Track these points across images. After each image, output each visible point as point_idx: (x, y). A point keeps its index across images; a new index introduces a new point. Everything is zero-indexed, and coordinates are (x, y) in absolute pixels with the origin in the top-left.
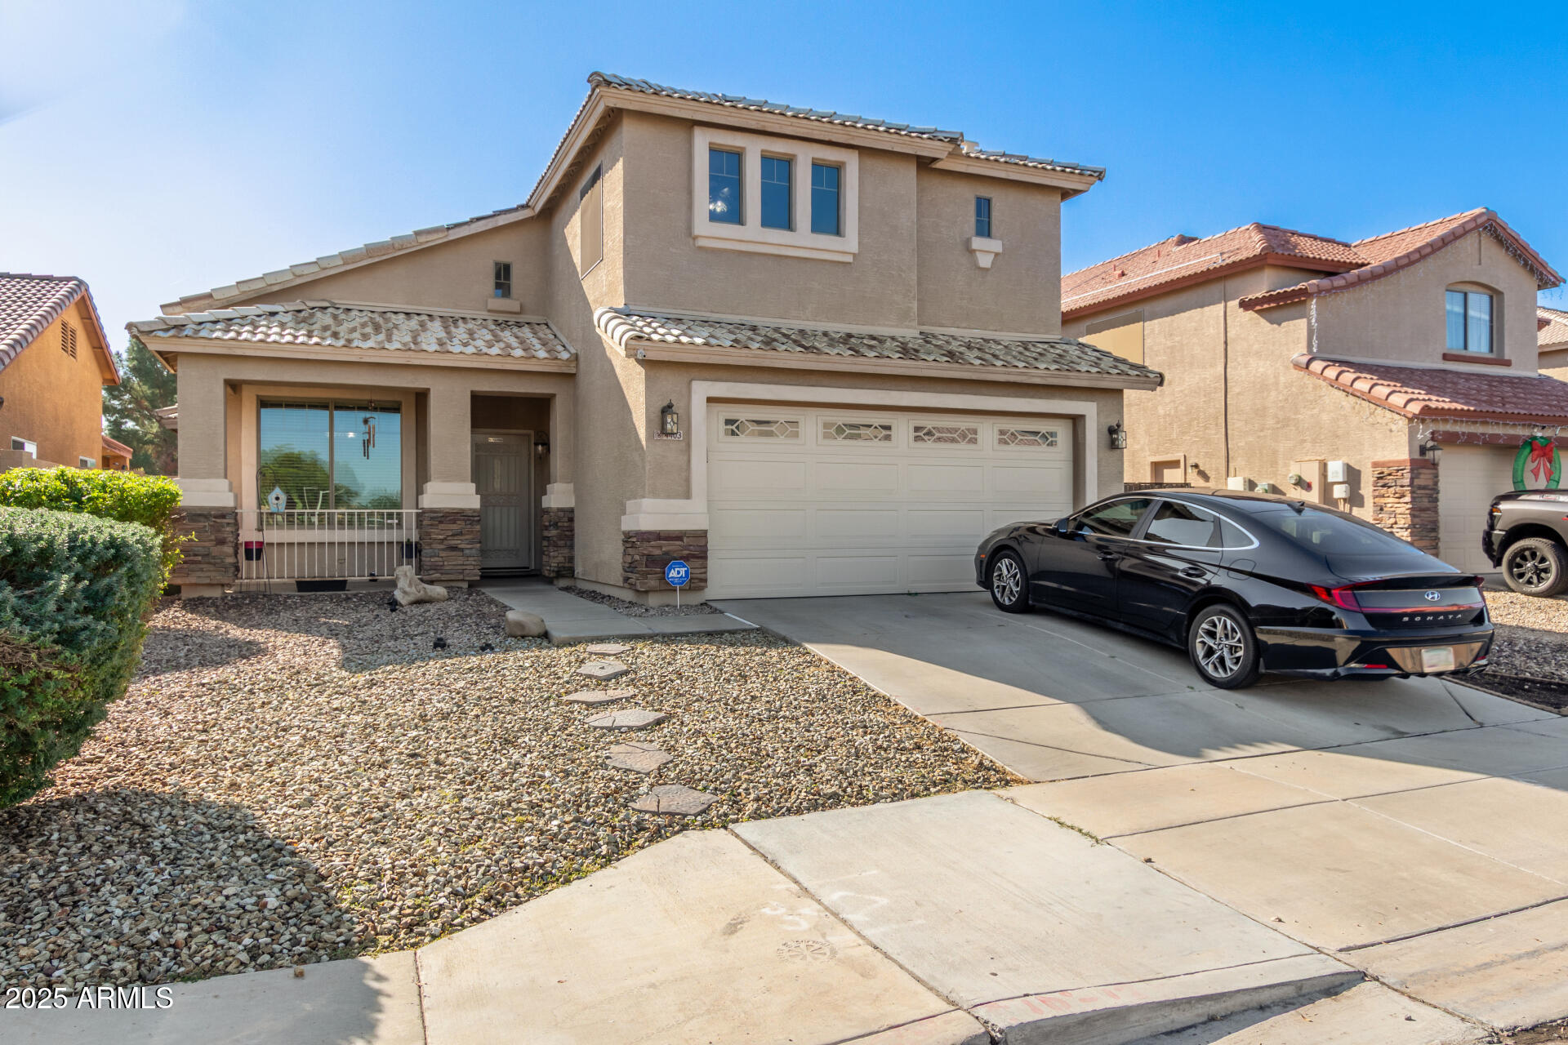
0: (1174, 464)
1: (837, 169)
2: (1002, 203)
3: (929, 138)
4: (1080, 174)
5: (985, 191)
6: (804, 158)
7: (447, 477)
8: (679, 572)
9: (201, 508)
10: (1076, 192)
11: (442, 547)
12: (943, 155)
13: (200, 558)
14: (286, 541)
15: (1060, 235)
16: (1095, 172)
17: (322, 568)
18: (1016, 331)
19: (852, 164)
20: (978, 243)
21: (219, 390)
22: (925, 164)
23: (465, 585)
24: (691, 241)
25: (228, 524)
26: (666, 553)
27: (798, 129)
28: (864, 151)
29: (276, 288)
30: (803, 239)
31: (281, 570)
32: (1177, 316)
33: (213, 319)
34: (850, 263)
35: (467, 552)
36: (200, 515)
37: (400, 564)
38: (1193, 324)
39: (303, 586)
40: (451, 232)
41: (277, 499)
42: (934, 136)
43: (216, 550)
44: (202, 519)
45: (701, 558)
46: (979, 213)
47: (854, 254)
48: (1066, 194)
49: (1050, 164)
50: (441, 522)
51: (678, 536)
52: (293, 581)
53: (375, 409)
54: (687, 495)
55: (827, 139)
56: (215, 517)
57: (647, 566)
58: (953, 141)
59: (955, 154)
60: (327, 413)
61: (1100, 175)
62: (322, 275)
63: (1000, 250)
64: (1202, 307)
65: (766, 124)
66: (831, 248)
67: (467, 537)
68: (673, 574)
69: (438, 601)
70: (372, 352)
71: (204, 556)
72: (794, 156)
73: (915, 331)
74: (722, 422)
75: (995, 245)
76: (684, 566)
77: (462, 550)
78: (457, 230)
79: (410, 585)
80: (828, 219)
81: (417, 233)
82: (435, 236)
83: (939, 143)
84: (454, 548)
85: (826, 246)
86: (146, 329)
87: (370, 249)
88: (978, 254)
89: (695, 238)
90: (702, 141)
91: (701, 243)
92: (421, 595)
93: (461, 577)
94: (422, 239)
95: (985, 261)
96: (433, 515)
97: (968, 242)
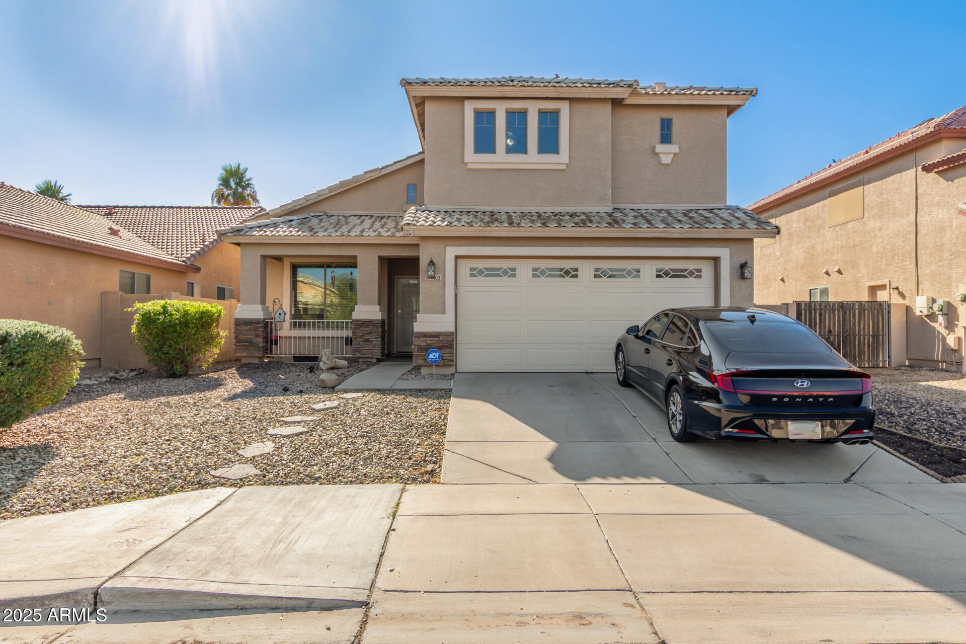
0: (883, 287)
1: (556, 113)
2: (679, 121)
3: (613, 87)
4: (735, 94)
5: (666, 114)
6: (533, 110)
7: (366, 303)
8: (434, 356)
9: (249, 319)
10: (739, 106)
11: (361, 340)
12: (625, 96)
13: (248, 344)
14: (293, 335)
15: (726, 137)
16: (747, 92)
17: (300, 350)
18: (692, 203)
19: (565, 109)
20: (660, 148)
21: (258, 261)
22: (617, 103)
23: (375, 361)
24: (464, 166)
25: (260, 327)
26: (429, 345)
27: (527, 93)
28: (571, 100)
29: (297, 207)
30: (533, 158)
31: (286, 351)
32: (885, 180)
33: (259, 225)
34: (564, 170)
35: (374, 342)
36: (249, 322)
37: (323, 348)
38: (896, 185)
39: (297, 359)
40: (382, 170)
41: (280, 314)
42: (616, 85)
43: (255, 340)
44: (249, 324)
45: (450, 348)
46: (662, 128)
47: (566, 164)
48: (731, 109)
49: (718, 91)
50: (361, 326)
51: (437, 335)
52: (291, 356)
53: (335, 267)
54: (444, 312)
55: (545, 96)
56: (255, 324)
57: (418, 352)
58: (630, 86)
59: (635, 93)
60: (323, 269)
61: (752, 93)
62: (319, 199)
63: (677, 151)
64: (900, 172)
65: (506, 93)
66: (550, 162)
67: (375, 334)
68: (431, 356)
69: (342, 368)
70: (337, 238)
71: (250, 342)
72: (527, 109)
73: (609, 208)
74: (468, 269)
75: (673, 148)
76: (438, 352)
77: (372, 341)
78: (386, 169)
79: (328, 359)
80: (549, 144)
81: (365, 173)
82: (377, 173)
83: (622, 89)
84: (367, 341)
85: (549, 161)
86: (223, 232)
87: (342, 184)
88: (661, 155)
89: (466, 164)
90: (469, 108)
91: (469, 166)
92: (333, 365)
93: (371, 356)
94: (367, 176)
95: (666, 159)
96: (357, 323)
97: (654, 148)
